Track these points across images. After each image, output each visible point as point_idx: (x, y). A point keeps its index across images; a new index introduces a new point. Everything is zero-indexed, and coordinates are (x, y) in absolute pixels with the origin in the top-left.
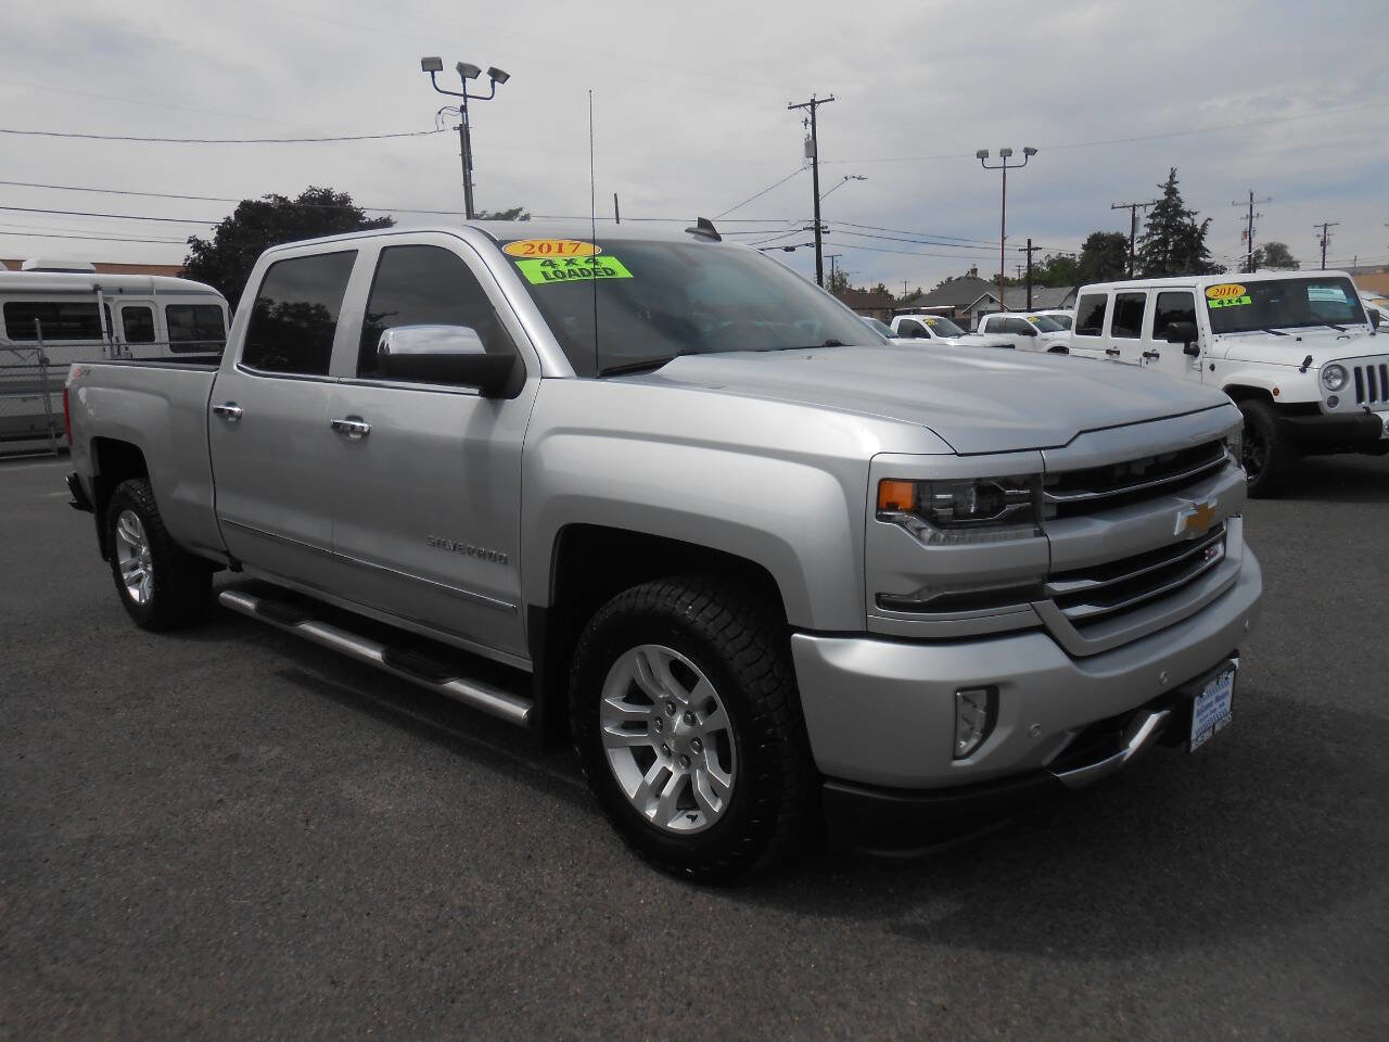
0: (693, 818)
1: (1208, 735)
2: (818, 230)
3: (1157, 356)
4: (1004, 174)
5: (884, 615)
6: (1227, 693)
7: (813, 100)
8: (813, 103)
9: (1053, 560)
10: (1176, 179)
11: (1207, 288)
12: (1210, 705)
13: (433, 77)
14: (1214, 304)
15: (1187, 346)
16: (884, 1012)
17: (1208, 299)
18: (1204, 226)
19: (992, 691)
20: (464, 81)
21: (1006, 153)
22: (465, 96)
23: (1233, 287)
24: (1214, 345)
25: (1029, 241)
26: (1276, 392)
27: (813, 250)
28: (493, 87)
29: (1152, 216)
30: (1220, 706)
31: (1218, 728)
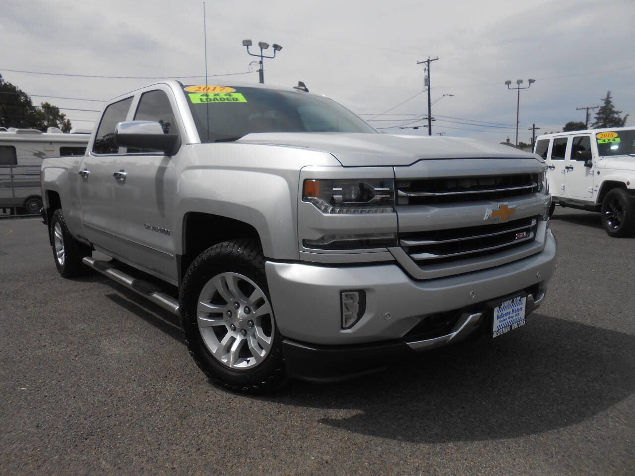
0: (248, 361)
1: (507, 330)
2: (430, 119)
3: (572, 168)
4: (519, 92)
5: (307, 251)
6: (521, 308)
7: (428, 60)
8: (429, 61)
9: (400, 225)
10: (610, 96)
11: (597, 134)
12: (509, 313)
13: (248, 48)
14: (600, 142)
15: (586, 162)
16: (295, 461)
17: (597, 139)
18: (625, 118)
19: (362, 293)
20: (262, 50)
21: (520, 82)
22: (262, 57)
23: (611, 133)
24: (598, 161)
25: (534, 125)
26: (628, 183)
27: (428, 128)
28: (275, 52)
29: (598, 114)
30: (516, 315)
31: (514, 327)
